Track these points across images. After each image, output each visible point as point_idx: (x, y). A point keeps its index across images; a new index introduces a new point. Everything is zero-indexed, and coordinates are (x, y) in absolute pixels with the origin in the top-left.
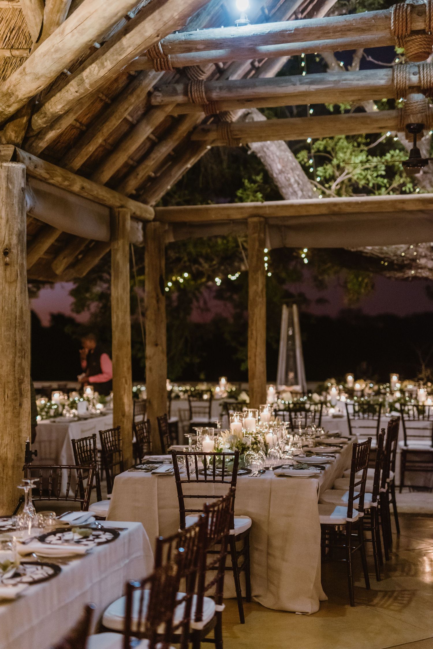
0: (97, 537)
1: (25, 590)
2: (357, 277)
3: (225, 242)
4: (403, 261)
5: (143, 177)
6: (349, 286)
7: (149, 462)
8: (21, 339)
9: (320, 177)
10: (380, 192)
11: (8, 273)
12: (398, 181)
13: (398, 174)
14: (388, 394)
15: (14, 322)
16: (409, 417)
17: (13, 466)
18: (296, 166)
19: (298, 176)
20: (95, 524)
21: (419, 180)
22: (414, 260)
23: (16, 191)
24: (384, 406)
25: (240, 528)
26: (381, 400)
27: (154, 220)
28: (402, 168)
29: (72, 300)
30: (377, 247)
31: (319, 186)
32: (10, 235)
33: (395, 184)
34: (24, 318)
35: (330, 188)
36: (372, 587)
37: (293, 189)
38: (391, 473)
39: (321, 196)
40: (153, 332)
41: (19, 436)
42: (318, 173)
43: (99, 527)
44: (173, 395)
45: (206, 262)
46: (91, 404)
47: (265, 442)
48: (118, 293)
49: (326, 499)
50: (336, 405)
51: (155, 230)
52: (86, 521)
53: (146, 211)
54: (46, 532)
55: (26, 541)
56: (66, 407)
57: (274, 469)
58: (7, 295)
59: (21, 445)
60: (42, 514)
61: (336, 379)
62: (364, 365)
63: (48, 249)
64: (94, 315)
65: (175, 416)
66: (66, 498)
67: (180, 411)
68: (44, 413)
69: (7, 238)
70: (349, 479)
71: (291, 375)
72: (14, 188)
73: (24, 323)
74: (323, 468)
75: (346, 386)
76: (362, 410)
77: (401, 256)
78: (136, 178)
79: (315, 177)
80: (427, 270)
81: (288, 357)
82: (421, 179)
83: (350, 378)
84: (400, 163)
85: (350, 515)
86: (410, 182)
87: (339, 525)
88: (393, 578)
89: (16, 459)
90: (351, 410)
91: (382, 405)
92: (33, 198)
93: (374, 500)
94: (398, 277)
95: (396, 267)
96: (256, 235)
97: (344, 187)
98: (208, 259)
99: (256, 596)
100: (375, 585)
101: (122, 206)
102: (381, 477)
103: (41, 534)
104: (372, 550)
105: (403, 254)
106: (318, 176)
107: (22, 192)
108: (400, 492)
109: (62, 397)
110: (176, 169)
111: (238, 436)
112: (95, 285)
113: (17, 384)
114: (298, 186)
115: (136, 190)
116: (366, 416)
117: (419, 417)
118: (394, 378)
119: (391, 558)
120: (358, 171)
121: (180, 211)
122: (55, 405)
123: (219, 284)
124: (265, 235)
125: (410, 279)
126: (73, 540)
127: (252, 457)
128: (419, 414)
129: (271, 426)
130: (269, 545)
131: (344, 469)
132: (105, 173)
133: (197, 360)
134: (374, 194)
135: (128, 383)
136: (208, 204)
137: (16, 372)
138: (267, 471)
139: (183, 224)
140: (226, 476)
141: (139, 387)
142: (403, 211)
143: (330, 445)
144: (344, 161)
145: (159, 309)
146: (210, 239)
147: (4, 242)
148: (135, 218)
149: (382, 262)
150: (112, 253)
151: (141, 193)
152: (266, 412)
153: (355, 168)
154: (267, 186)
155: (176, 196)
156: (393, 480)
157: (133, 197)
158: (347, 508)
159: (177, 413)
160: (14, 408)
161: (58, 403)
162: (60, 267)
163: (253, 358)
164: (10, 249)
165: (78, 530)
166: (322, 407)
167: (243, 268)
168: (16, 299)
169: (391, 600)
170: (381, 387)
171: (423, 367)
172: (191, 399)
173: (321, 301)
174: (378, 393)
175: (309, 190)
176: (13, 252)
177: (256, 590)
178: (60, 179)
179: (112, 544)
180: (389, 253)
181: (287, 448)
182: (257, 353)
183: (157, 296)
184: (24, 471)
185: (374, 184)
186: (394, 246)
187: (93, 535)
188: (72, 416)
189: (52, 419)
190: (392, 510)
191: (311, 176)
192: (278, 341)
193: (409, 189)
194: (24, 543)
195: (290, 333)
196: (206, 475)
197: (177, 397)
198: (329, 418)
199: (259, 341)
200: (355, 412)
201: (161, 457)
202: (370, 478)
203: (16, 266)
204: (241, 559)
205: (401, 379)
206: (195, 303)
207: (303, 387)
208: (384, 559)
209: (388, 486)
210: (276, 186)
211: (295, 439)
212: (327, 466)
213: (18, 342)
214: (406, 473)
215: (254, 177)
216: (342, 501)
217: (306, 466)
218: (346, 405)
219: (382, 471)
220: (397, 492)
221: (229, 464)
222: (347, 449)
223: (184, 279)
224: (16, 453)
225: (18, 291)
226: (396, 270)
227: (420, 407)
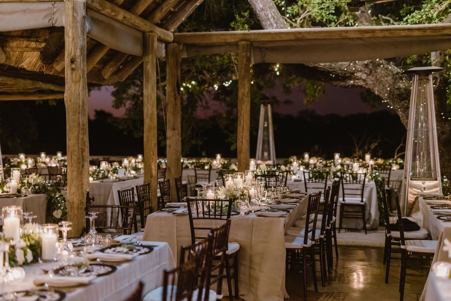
0: (139, 250)
1: (94, 279)
2: (313, 85)
3: (222, 59)
4: (345, 74)
5: (166, 11)
6: (308, 91)
7: (170, 207)
8: (83, 122)
9: (289, 13)
10: (330, 25)
11: (74, 76)
12: (343, 17)
13: (344, 13)
14: (332, 166)
15: (78, 110)
16: (347, 181)
17: (78, 208)
18: (273, 6)
19: (274, 12)
20: (137, 242)
21: (358, 17)
22: (353, 73)
23: (79, 18)
24: (330, 174)
25: (232, 250)
26: (327, 170)
27: (173, 42)
28: (347, 8)
29: (113, 99)
30: (328, 64)
31: (289, 20)
32: (75, 49)
33: (341, 20)
34: (85, 107)
35: (296, 22)
36: (319, 291)
37: (270, 22)
38: (334, 217)
39: (289, 28)
40: (172, 120)
41: (82, 188)
42: (288, 11)
43: (140, 244)
44: (184, 166)
45: (208, 73)
46: (128, 170)
47: (249, 195)
48: (148, 92)
49: (290, 232)
50: (297, 173)
51: (174, 49)
52: (131, 241)
53: (168, 35)
54: (104, 247)
55: (92, 252)
56: (110, 172)
57: (255, 212)
58: (73, 91)
59: (83, 194)
60: (102, 235)
61: (296, 157)
62: (316, 147)
63: (99, 61)
64: (129, 110)
65: (185, 180)
66: (116, 227)
67: (188, 177)
68: (95, 176)
69: (73, 51)
70: (305, 221)
71: (266, 154)
72: (78, 16)
73: (85, 110)
74: (288, 212)
75: (304, 161)
76: (315, 176)
77: (344, 70)
78: (161, 11)
79: (286, 14)
80: (362, 80)
81: (264, 141)
82: (360, 17)
83: (307, 156)
84: (345, 5)
85: (305, 242)
86: (352, 19)
87: (298, 249)
88: (333, 285)
89: (80, 203)
90: (307, 177)
91: (328, 173)
92: (91, 24)
93: (322, 234)
94: (342, 86)
95: (340, 78)
96: (245, 54)
97: (306, 21)
98: (209, 71)
99: (241, 295)
100: (320, 289)
101: (151, 32)
102: (327, 220)
103: (101, 248)
104: (320, 268)
105: (345, 69)
106: (288, 13)
107: (83, 19)
108: (339, 232)
109: (107, 165)
110: (189, 5)
111: (231, 190)
112: (130, 88)
113: (80, 152)
114: (274, 20)
115: (161, 20)
116: (317, 181)
117: (353, 182)
118: (337, 156)
119: (332, 273)
120: (316, 10)
121: (192, 36)
122: (103, 170)
123: (216, 89)
124: (250, 54)
125: (350, 87)
126: (123, 251)
127: (240, 204)
128: (353, 180)
129: (253, 185)
130: (251, 261)
131: (302, 214)
132: (140, 8)
133: (200, 143)
134: (327, 27)
135: (155, 155)
136: (211, 31)
137: (80, 144)
138: (250, 213)
139: (194, 45)
140: (223, 215)
141: (160, 160)
142: (346, 38)
143: (293, 198)
144: (306, 3)
145: (176, 104)
146: (211, 57)
147: (71, 53)
148: (160, 40)
149: (331, 75)
150: (144, 64)
151: (164, 22)
152: (250, 176)
153: (314, 8)
154: (252, 20)
155: (187, 26)
156: (335, 222)
157: (158, 25)
158: (304, 238)
159: (187, 179)
160: (79, 168)
161: (105, 169)
162: (107, 73)
163: (241, 139)
164: (75, 59)
165: (126, 246)
166: (287, 175)
167: (234, 78)
168: (79, 94)
169: (331, 299)
170: (328, 162)
171: (357, 149)
172: (196, 168)
173: (287, 102)
174: (326, 166)
175: (281, 23)
176: (77, 61)
177: (242, 291)
178: (109, 11)
179: (149, 255)
180: (336, 68)
181: (264, 199)
182: (244, 136)
183: (175, 95)
184: (85, 211)
185: (326, 19)
186: (340, 63)
187: (136, 249)
188: (114, 178)
189: (101, 180)
190: (333, 243)
191: (283, 13)
192: (257, 130)
193: (351, 23)
194: (90, 253)
195: (266, 125)
196: (209, 215)
197: (187, 167)
198: (292, 182)
199: (245, 127)
200: (310, 178)
201: (178, 204)
202: (319, 220)
203: (79, 70)
204: (232, 271)
205: (342, 157)
206: (200, 103)
207: (274, 162)
208: (327, 273)
209: (331, 225)
210: (258, 20)
211: (269, 194)
212: (291, 211)
213: (81, 123)
214: (344, 219)
215: (243, 13)
216: (300, 234)
217: (277, 210)
218: (304, 172)
219: (327, 216)
220: (337, 232)
221: (225, 208)
222: (304, 201)
223: (192, 85)
224: (80, 199)
225: (81, 88)
226: (340, 80)
227: (354, 175)
